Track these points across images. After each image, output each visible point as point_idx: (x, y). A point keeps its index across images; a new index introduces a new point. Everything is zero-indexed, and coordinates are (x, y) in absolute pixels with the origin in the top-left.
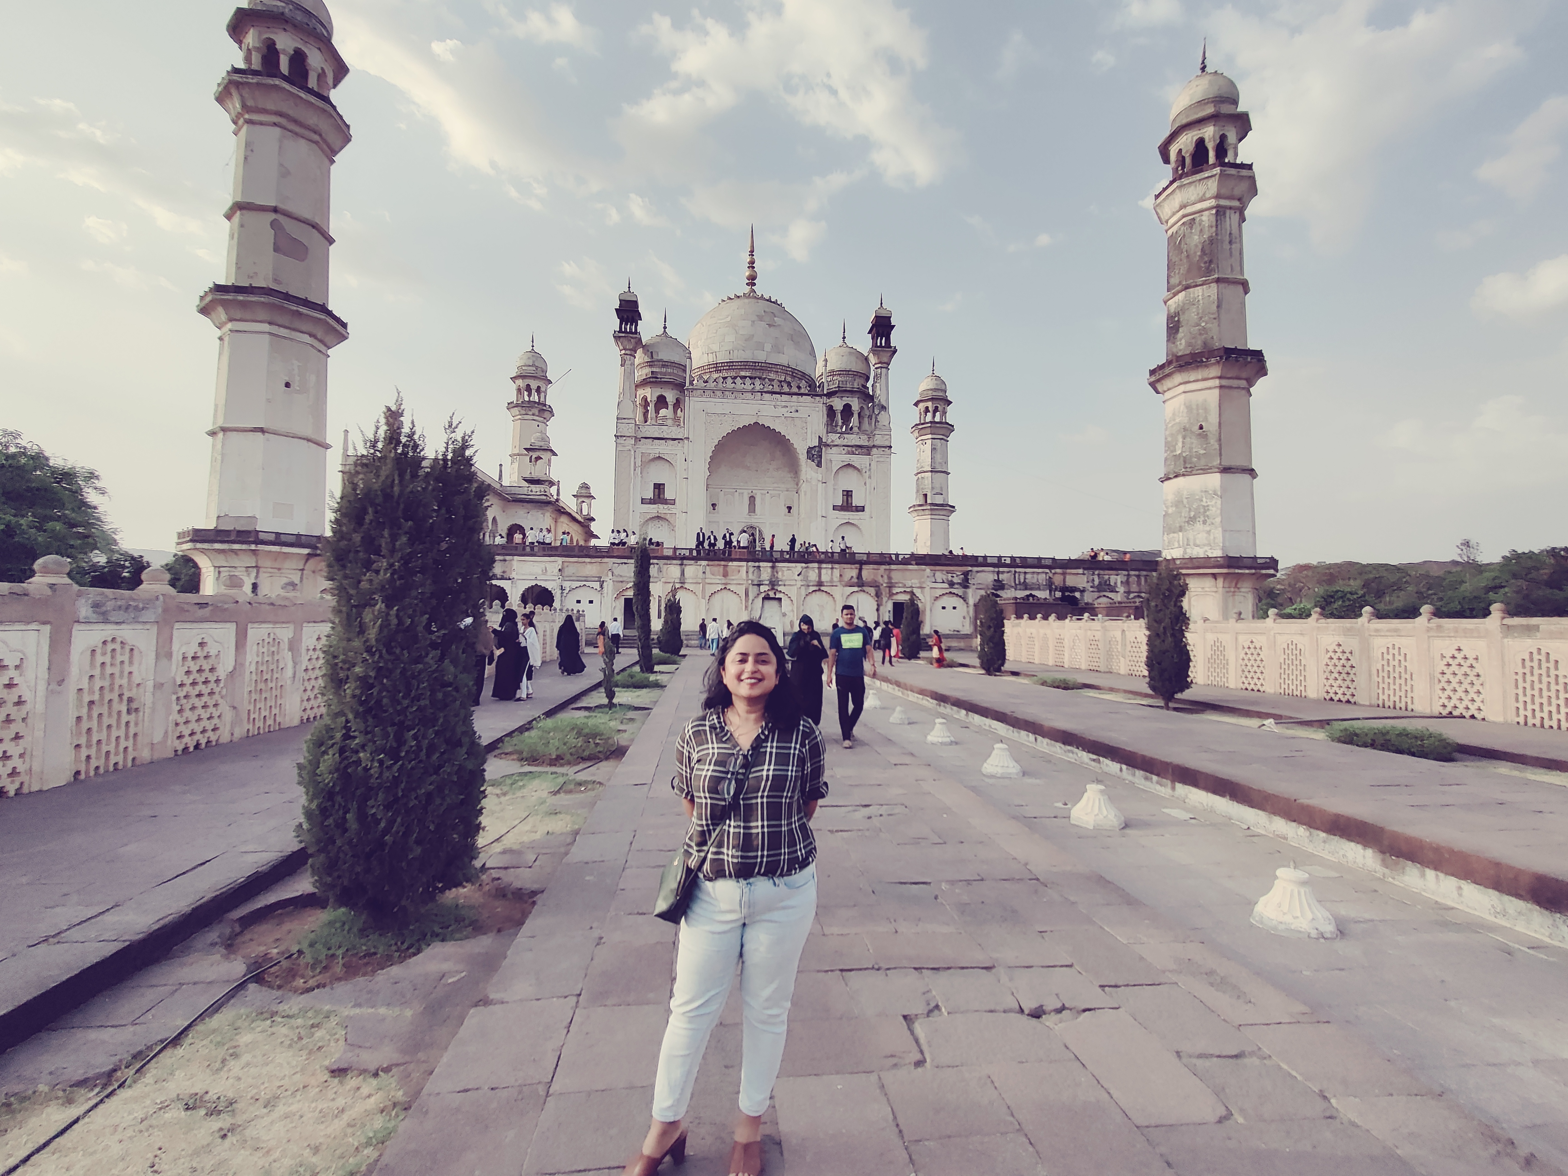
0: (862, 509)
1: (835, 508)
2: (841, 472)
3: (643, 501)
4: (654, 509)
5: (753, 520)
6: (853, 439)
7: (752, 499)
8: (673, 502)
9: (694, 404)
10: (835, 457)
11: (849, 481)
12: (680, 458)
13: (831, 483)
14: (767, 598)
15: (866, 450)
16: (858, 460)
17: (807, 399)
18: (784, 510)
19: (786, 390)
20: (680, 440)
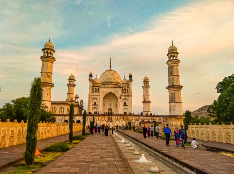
0: (128, 106)
1: (123, 105)
2: (124, 100)
3: (93, 105)
4: (94, 106)
5: (111, 107)
6: (126, 94)
7: (110, 104)
8: (97, 105)
9: (101, 90)
10: (123, 97)
11: (125, 101)
12: (98, 98)
13: (122, 102)
14: (110, 121)
15: (128, 96)
16: (127, 98)
17: (118, 88)
18: (115, 106)
19: (115, 87)
20: (99, 95)
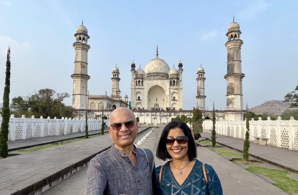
0: (177, 100)
1: (172, 100)
2: (173, 93)
3: (136, 100)
4: (138, 101)
5: (157, 103)
6: (175, 87)
7: (157, 98)
8: (141, 100)
9: (145, 82)
11: (174, 95)
12: (143, 92)
14: (155, 118)
15: (178, 89)
16: (176, 91)
17: (166, 80)
18: (163, 101)
19: (162, 78)
20: (143, 89)
